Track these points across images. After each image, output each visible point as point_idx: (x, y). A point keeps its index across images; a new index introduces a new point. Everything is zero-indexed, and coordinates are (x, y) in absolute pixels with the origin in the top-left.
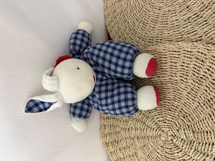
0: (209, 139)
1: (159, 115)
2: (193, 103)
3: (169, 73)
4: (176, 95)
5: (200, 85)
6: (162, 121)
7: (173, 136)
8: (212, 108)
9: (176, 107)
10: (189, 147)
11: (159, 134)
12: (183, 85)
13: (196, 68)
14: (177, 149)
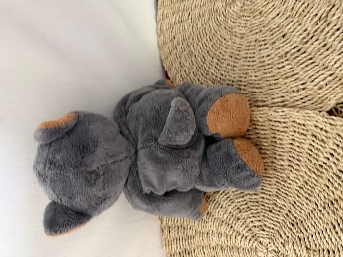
1: (254, 217)
2: (307, 204)
6: (258, 227)
8: (336, 215)
13: (313, 150)
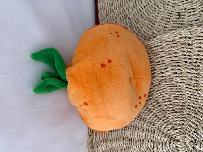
3: (158, 71)
4: (175, 93)
5: (198, 71)
7: (193, 142)
9: (182, 105)
11: (175, 147)
12: (178, 79)
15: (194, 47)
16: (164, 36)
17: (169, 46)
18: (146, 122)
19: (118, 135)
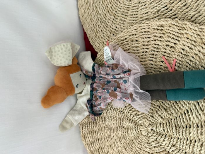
0: (181, 107)
1: (130, 110)
6: (135, 115)
7: (151, 125)
10: (170, 128)
11: (139, 131)
14: (162, 137)
15: (140, 42)
16: (119, 37)
17: (123, 44)
18: (117, 112)
19: (100, 126)
